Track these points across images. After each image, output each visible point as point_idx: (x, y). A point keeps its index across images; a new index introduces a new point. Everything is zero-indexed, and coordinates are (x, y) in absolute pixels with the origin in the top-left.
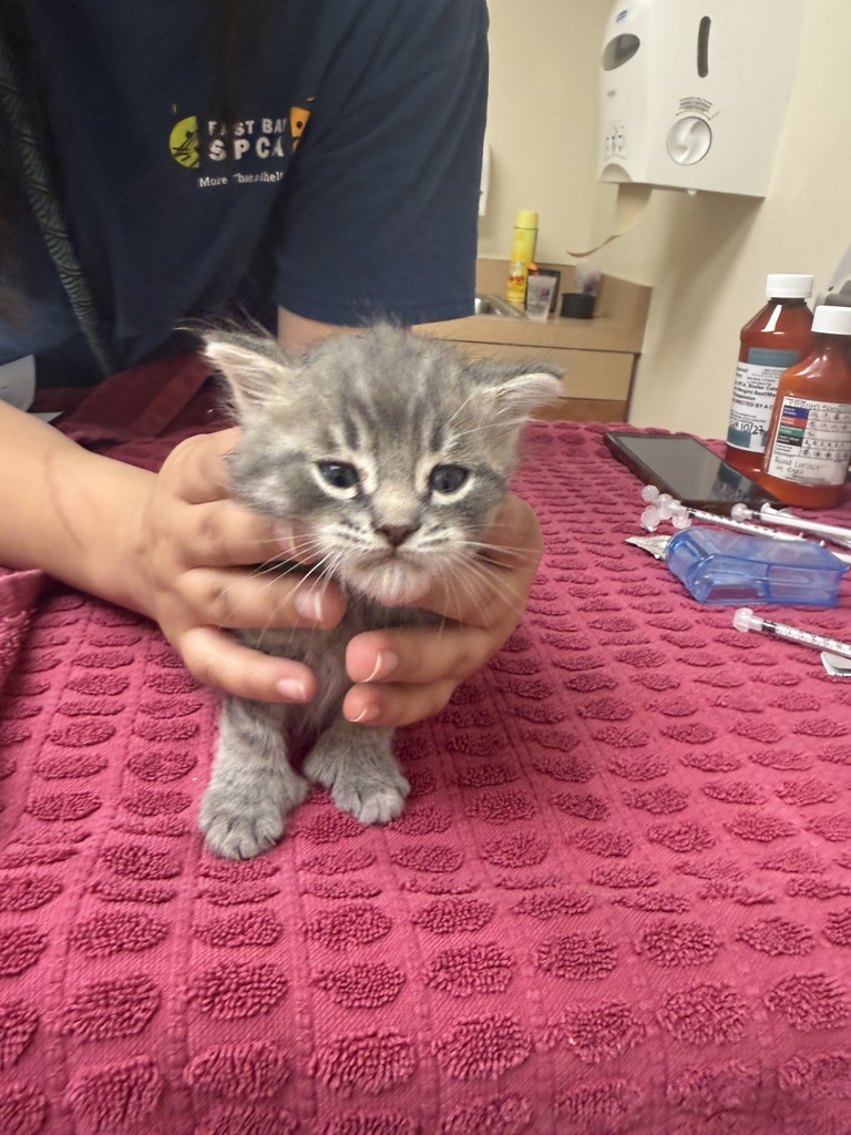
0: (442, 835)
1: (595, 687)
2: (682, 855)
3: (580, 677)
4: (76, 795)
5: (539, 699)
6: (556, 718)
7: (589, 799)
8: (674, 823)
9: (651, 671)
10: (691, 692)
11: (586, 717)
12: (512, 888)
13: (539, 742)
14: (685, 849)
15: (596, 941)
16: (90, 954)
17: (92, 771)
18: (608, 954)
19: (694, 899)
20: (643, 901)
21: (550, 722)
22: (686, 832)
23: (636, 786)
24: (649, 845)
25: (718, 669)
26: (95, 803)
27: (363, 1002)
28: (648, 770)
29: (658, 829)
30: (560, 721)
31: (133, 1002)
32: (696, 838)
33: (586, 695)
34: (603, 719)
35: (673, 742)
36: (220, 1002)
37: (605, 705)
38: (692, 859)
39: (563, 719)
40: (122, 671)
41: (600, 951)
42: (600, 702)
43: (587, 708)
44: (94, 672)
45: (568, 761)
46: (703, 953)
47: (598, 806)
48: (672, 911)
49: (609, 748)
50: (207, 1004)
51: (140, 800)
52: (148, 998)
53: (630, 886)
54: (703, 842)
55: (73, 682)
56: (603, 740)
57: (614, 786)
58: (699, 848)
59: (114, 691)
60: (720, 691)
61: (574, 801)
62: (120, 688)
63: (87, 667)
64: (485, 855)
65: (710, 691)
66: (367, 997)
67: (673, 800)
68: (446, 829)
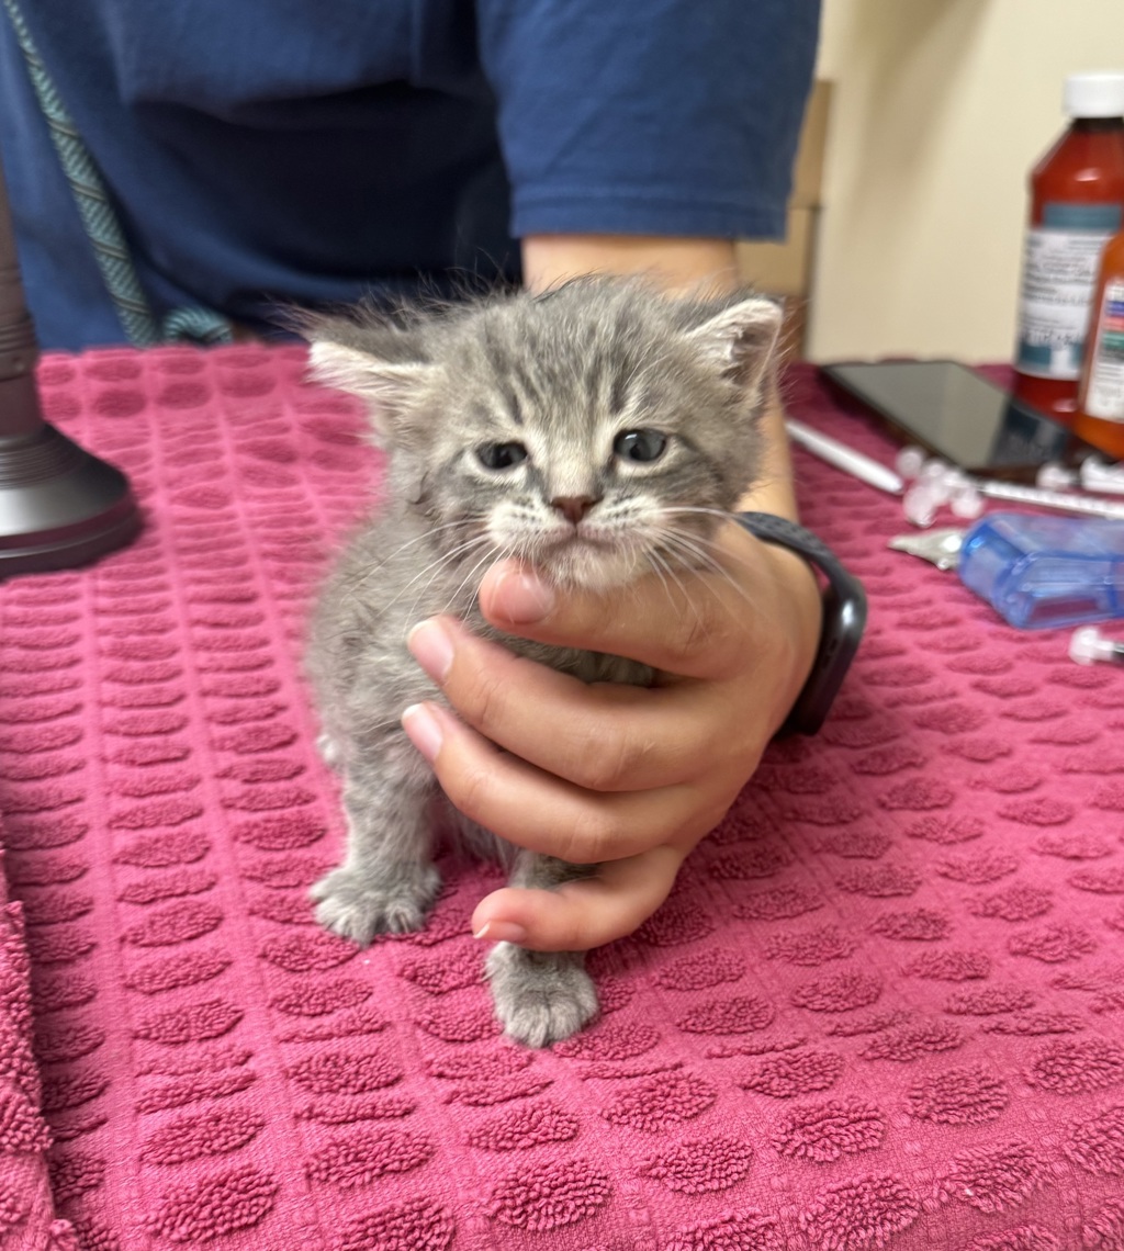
0: (737, 985)
1: (895, 766)
2: (1058, 966)
3: (874, 755)
4: (203, 1005)
5: (819, 793)
6: (852, 815)
7: (921, 915)
8: (1040, 928)
9: (969, 736)
10: (1028, 759)
11: (891, 809)
12: (852, 1034)
13: (836, 852)
14: (1059, 957)
15: (979, 1077)
16: (344, 1183)
17: (214, 971)
18: (996, 1090)
19: (1085, 1013)
20: (1025, 1024)
21: (844, 822)
22: (1057, 938)
23: (979, 889)
24: (1012, 960)
25: (1060, 721)
26: (236, 1012)
27: (709, 1185)
28: (990, 868)
29: (1019, 938)
30: (856, 818)
31: (422, 1228)
32: (1072, 942)
33: (884, 779)
34: (915, 809)
35: (1016, 825)
36: (535, 1210)
37: (915, 788)
38: (1071, 969)
39: (860, 815)
40: (194, 826)
41: (987, 1088)
42: (907, 785)
43: (890, 795)
44: (150, 833)
45: (882, 871)
46: (1110, 1071)
47: (934, 921)
48: (1063, 1031)
49: (934, 845)
50: (519, 1216)
51: (300, 996)
52: (439, 1221)
53: (1001, 1011)
54: (1082, 946)
55: (123, 852)
56: (922, 836)
57: (951, 893)
58: (1077, 954)
59: (192, 856)
60: (1068, 751)
61: (904, 921)
62: (200, 851)
63: (135, 829)
64: (802, 1001)
65: (1055, 753)
66: (712, 1178)
67: (1031, 901)
68: (741, 976)
